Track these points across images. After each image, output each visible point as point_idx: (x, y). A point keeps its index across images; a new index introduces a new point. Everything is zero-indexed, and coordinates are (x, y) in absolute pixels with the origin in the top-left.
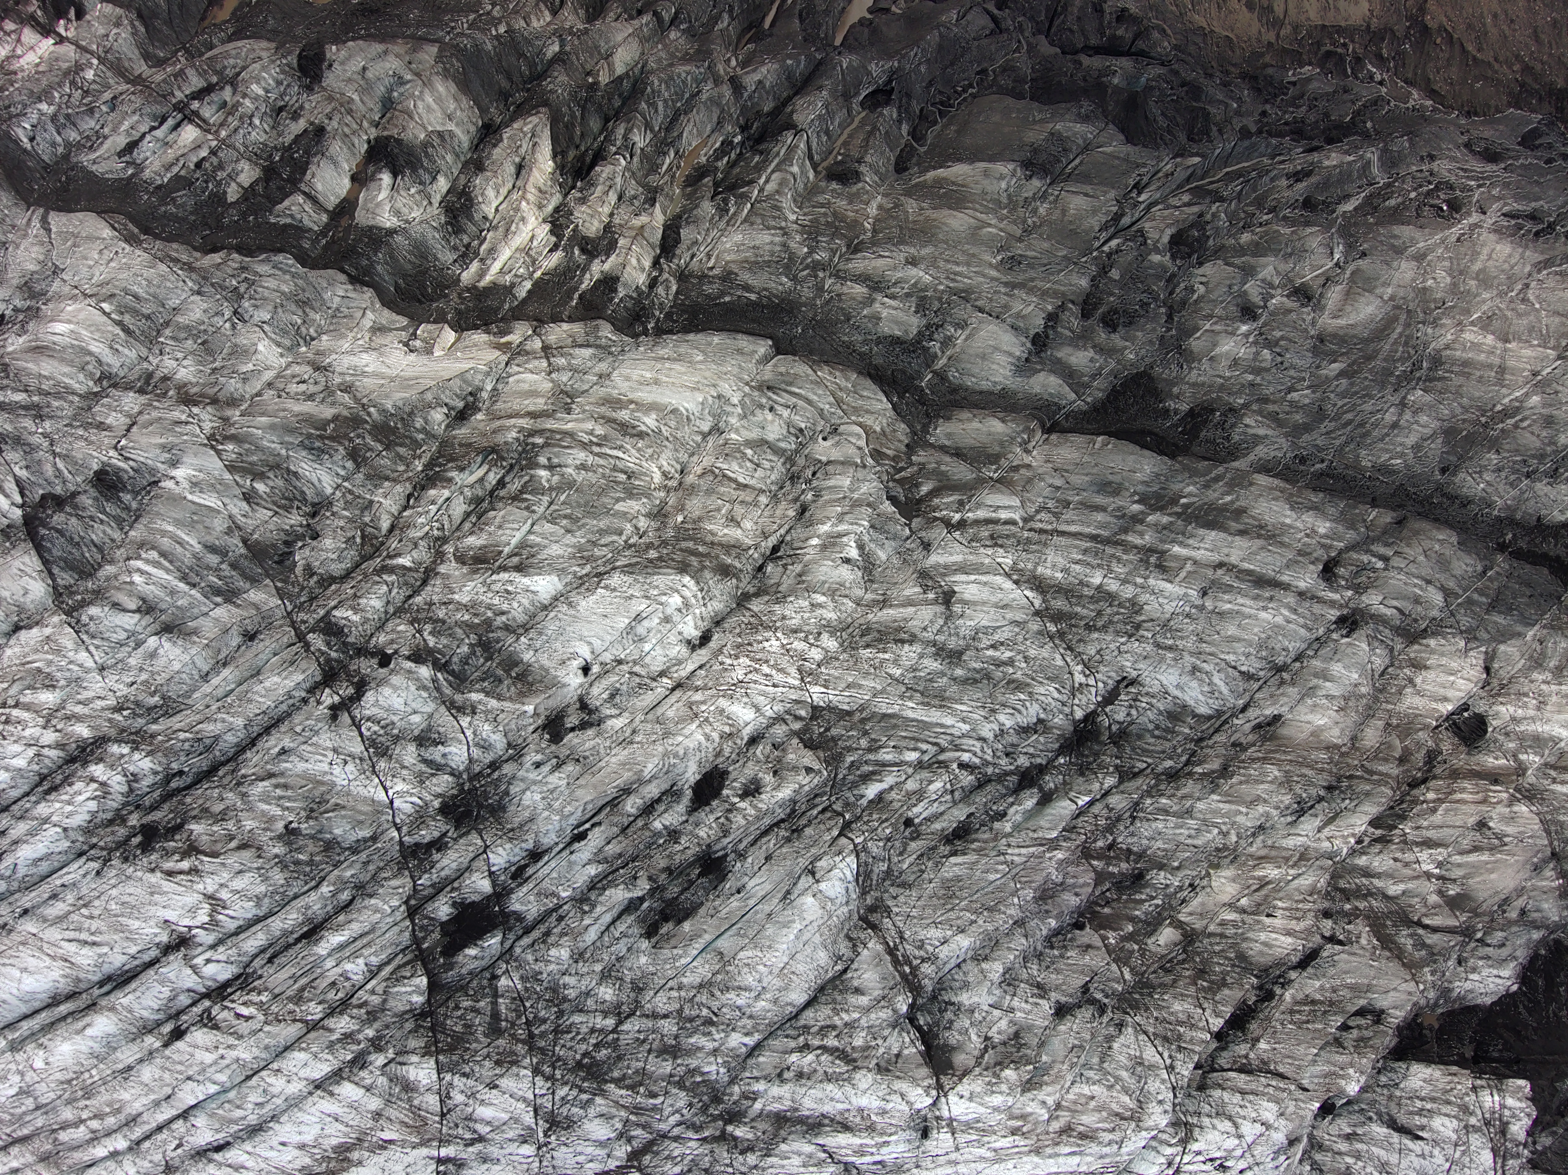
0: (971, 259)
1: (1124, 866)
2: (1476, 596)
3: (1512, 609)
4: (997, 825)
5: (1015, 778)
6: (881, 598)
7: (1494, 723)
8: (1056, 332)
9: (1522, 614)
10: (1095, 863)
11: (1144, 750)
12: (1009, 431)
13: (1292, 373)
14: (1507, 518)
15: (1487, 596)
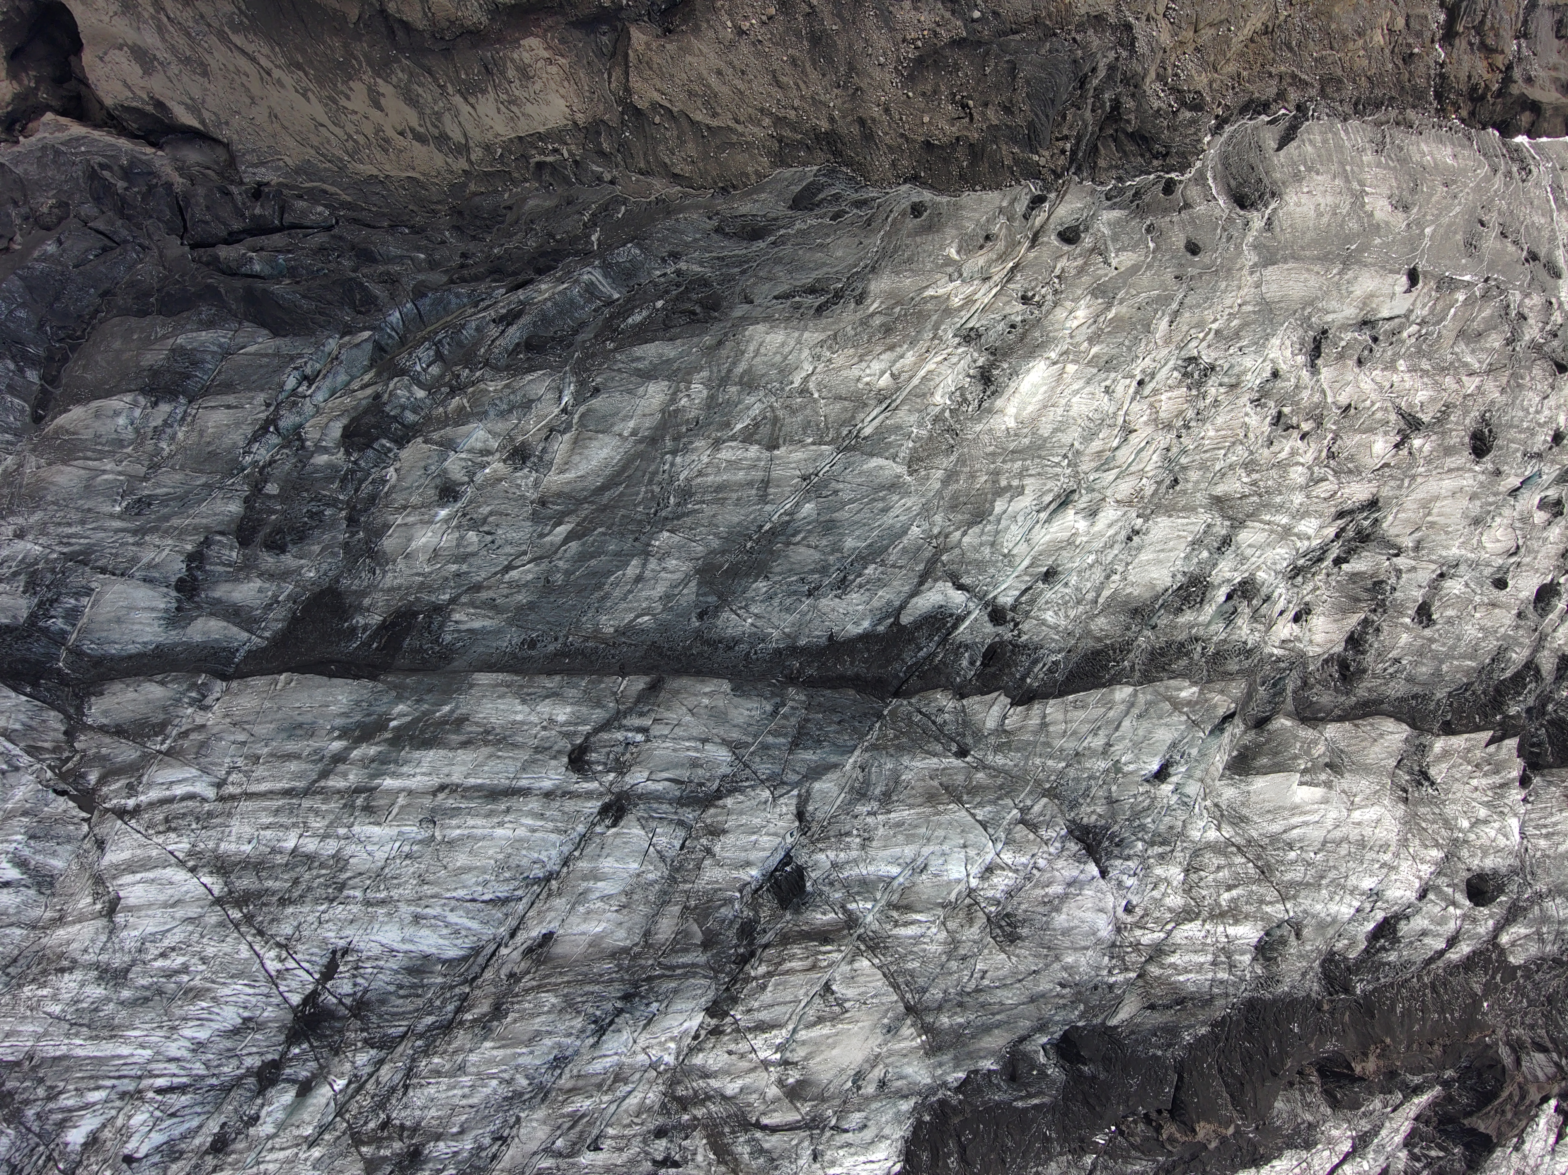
0: (87, 515)
1: (397, 1145)
2: (770, 739)
3: (819, 742)
4: (252, 1131)
5: (251, 1080)
6: (57, 915)
7: (813, 875)
8: (206, 571)
9: (834, 744)
10: (364, 1149)
11: (396, 1014)
12: (170, 694)
13: (508, 549)
14: (788, 647)
15: (785, 735)
